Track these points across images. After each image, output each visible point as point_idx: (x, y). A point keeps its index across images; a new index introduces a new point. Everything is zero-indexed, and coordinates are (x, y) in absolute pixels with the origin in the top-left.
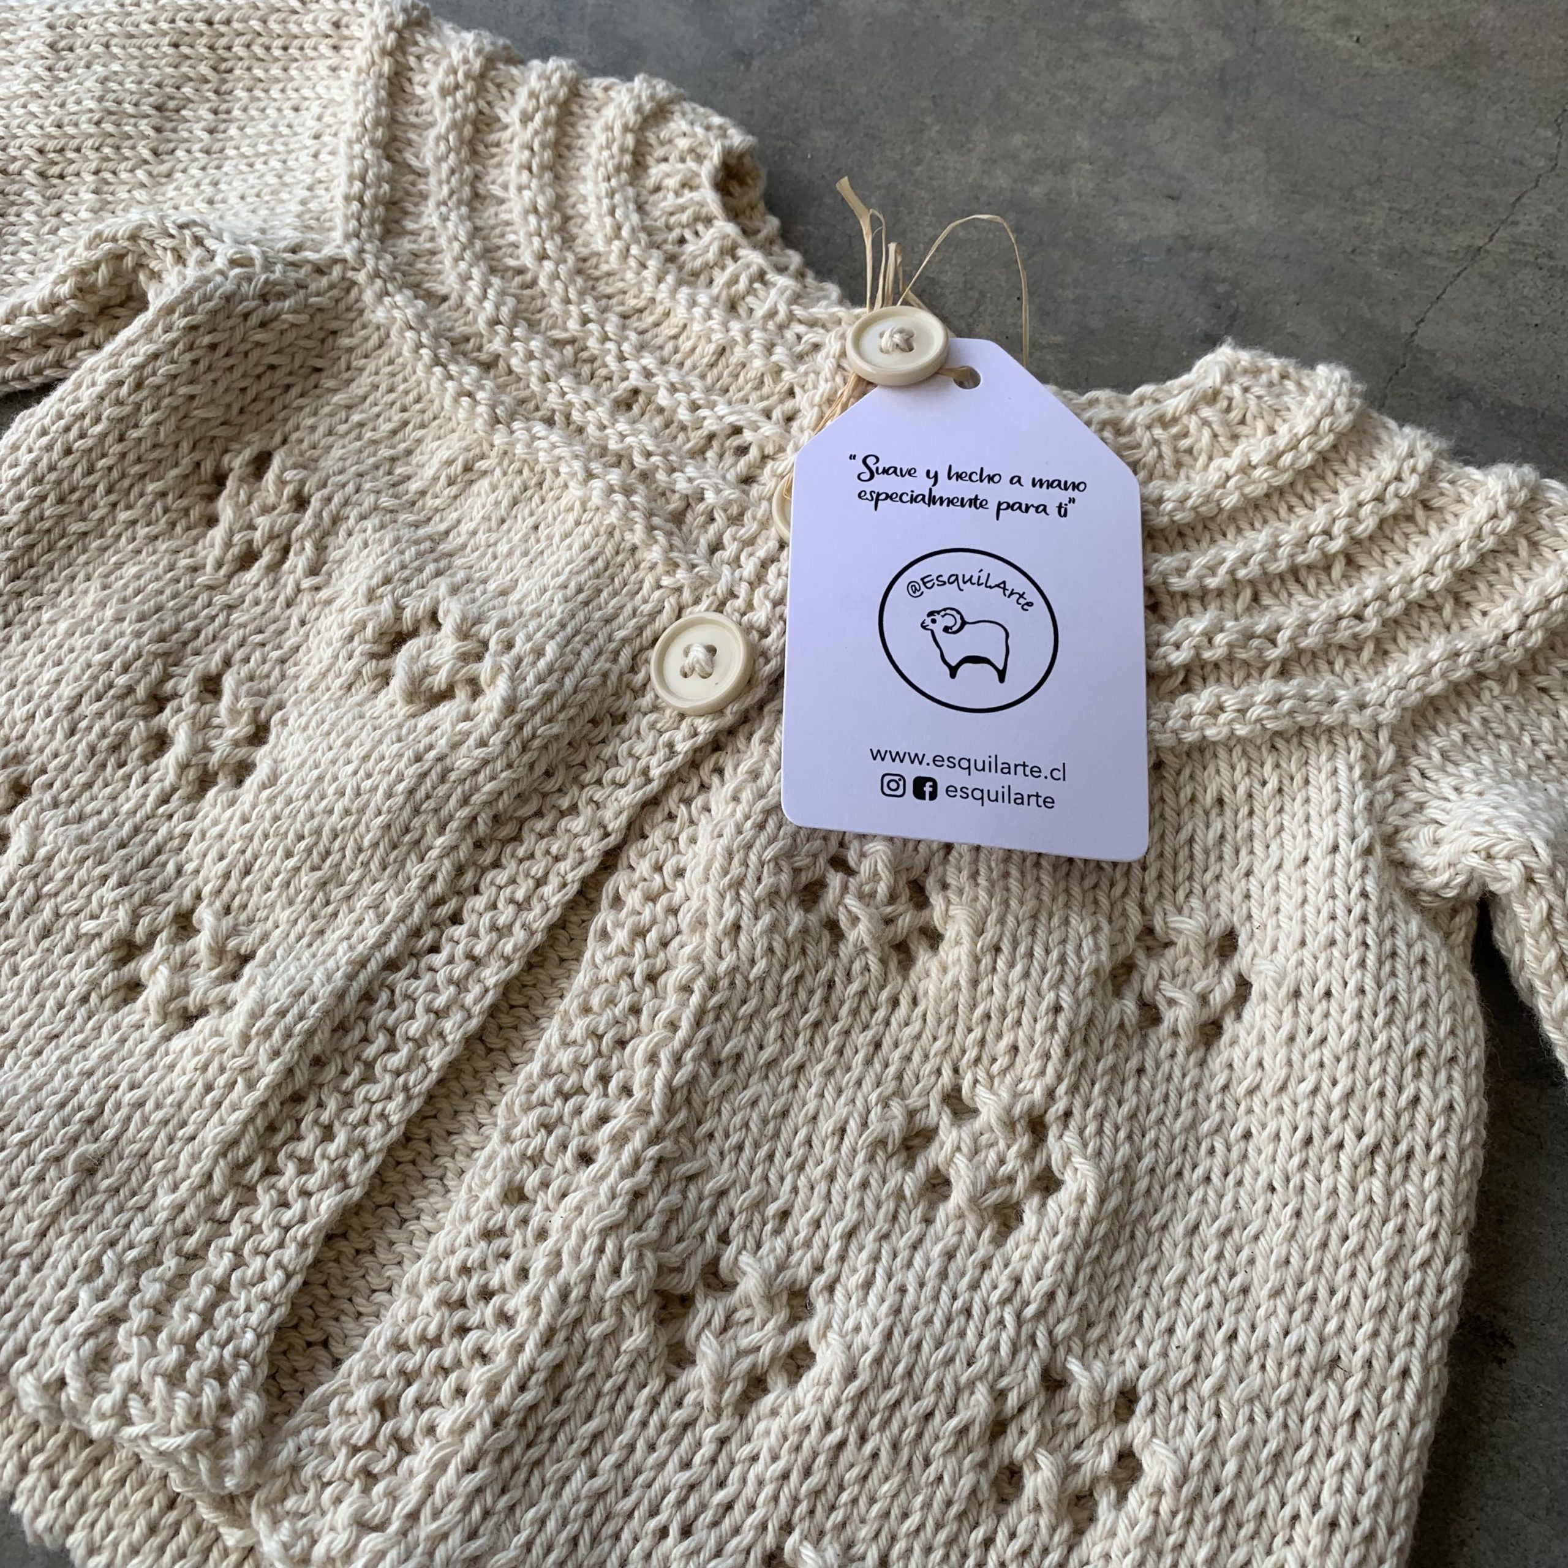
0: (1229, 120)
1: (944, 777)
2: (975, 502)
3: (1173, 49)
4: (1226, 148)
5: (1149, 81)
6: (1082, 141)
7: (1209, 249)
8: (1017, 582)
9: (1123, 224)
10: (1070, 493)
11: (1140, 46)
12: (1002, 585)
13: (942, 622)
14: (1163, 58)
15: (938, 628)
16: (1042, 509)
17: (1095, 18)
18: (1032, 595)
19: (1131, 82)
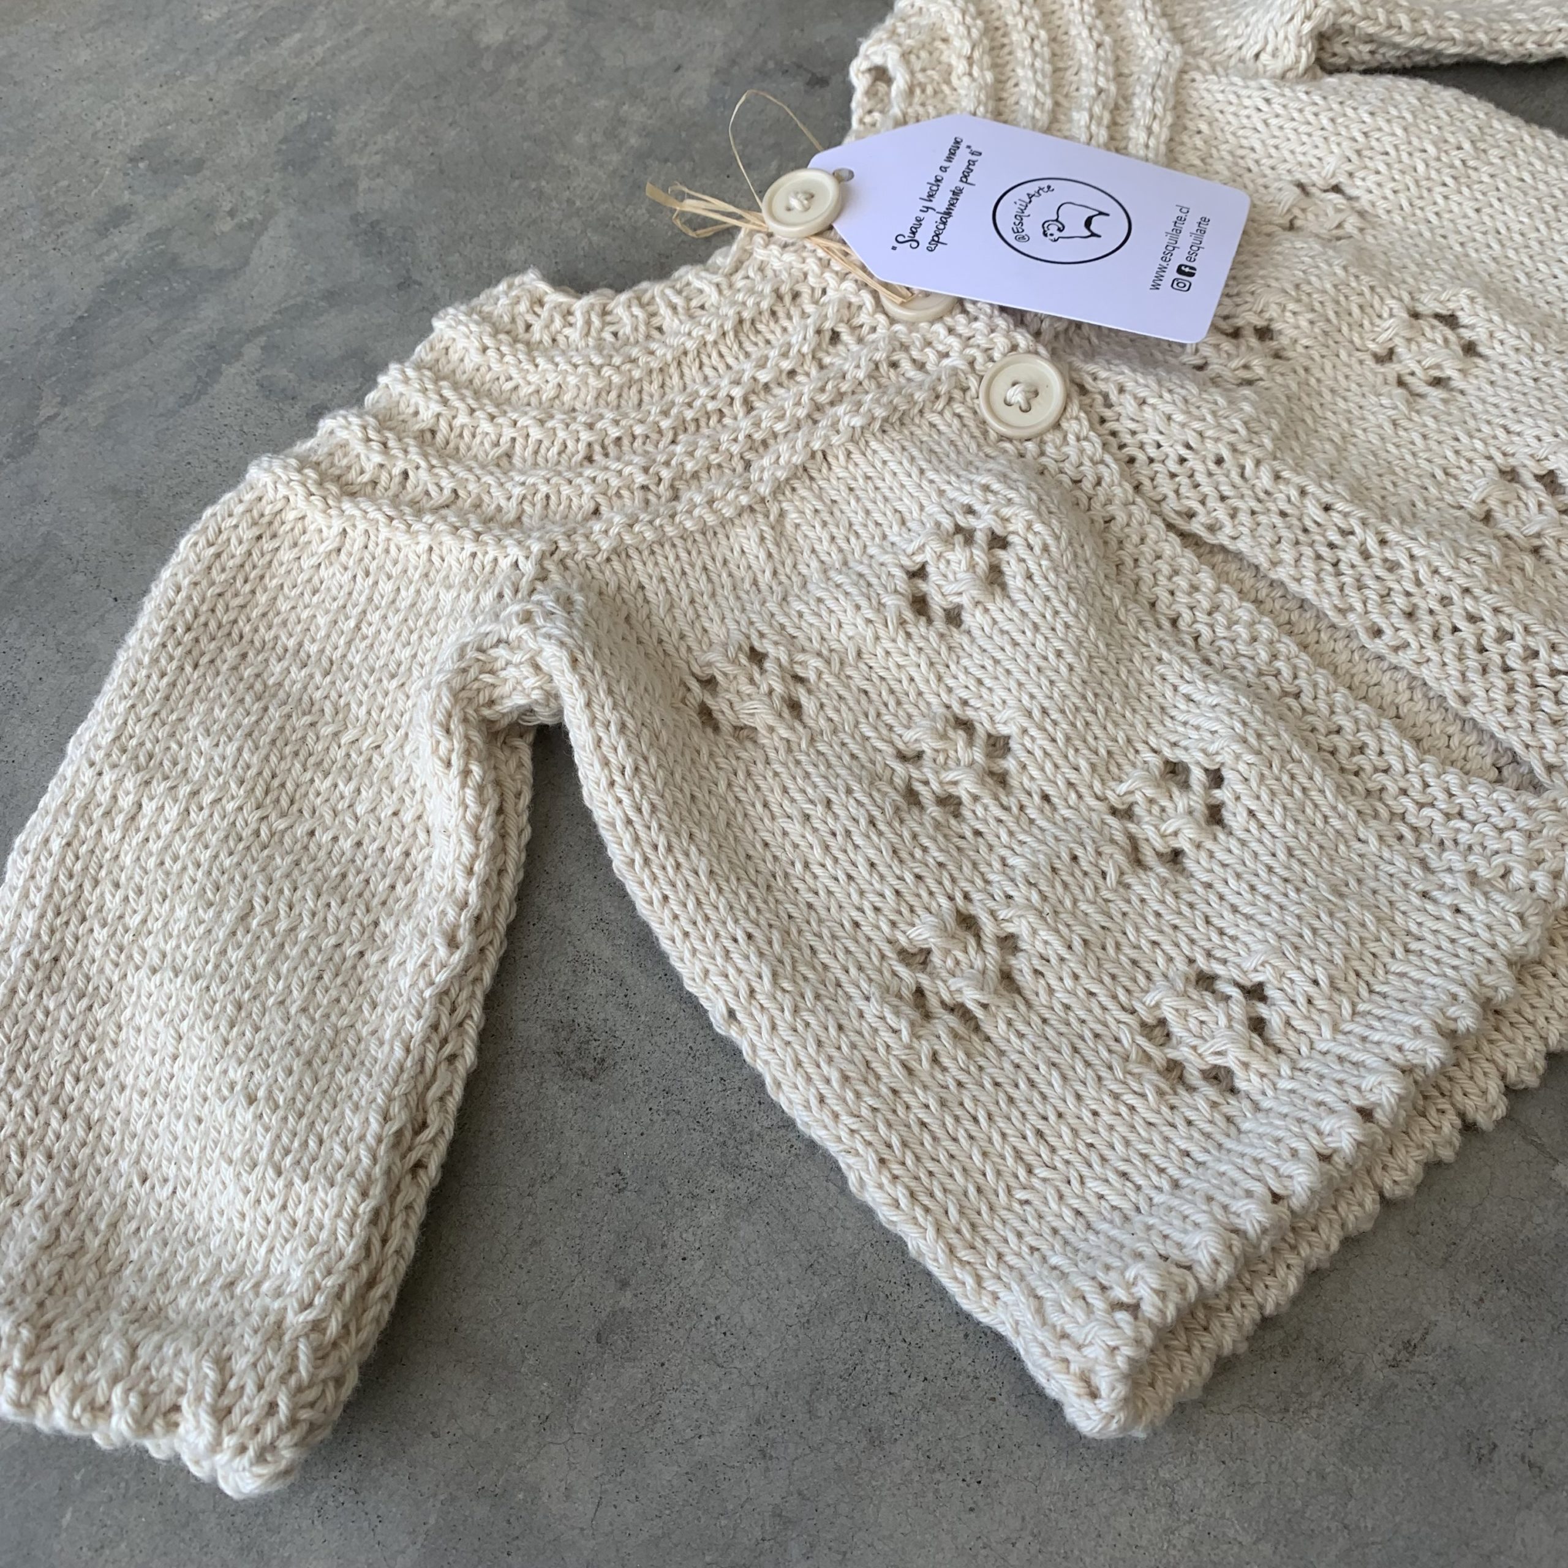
0: (623, 20)
1: (1179, 258)
2: (956, 193)
3: (542, 31)
4: (648, 28)
5: (564, 51)
6: (600, 104)
7: (734, 62)
8: (1032, 188)
9: (689, 102)
10: (963, 146)
11: (528, 48)
12: (1030, 197)
13: (1053, 229)
14: (547, 38)
15: (1057, 234)
16: (971, 163)
17: (487, 65)
18: (1044, 184)
19: (559, 62)
